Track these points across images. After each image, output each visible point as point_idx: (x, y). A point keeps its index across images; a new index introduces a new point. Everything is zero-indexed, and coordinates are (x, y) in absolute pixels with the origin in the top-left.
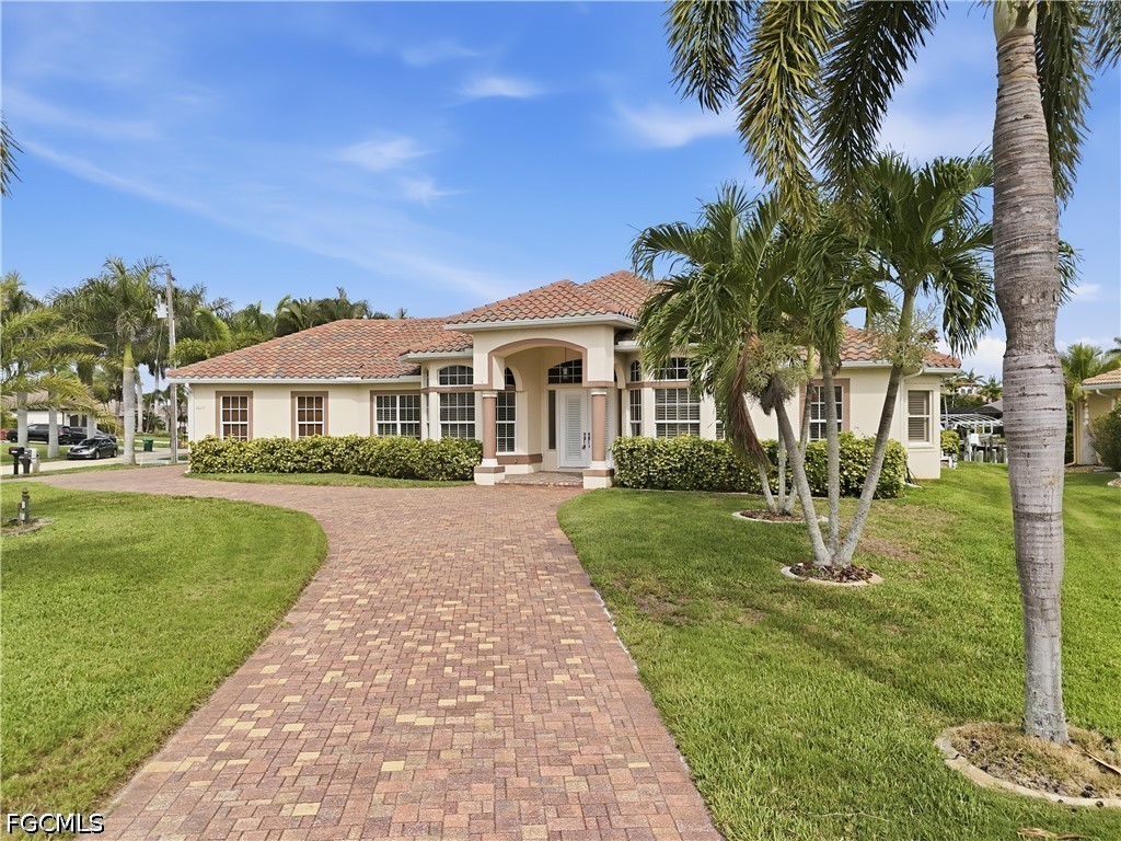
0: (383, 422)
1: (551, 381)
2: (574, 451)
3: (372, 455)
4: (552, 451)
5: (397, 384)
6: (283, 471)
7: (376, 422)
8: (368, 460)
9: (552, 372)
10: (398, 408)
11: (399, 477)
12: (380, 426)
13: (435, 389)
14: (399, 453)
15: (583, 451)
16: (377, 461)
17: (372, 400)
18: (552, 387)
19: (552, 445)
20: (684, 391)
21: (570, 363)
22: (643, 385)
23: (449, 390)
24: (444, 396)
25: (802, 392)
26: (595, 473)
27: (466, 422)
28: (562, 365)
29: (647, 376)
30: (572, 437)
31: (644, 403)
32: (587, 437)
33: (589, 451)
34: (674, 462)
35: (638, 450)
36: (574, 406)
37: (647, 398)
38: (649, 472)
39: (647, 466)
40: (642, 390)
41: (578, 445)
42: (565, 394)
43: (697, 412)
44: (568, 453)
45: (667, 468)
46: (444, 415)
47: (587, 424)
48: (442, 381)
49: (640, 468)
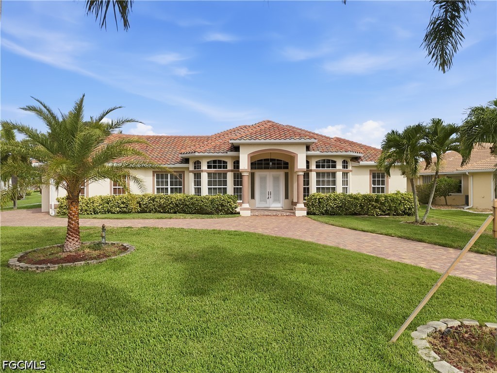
0: (160, 187)
1: (252, 168)
2: (263, 199)
3: (171, 204)
4: (253, 200)
6: (114, 213)
7: (156, 187)
9: (252, 164)
10: (169, 180)
11: (194, 213)
12: (158, 189)
13: (205, 171)
14: (197, 202)
15: (268, 200)
16: (176, 206)
17: (154, 176)
18: (253, 171)
19: (253, 197)
20: (328, 174)
21: (261, 160)
22: (311, 171)
23: (213, 172)
24: (209, 174)
25: (370, 174)
26: (301, 209)
27: (222, 187)
28: (258, 161)
29: (313, 166)
30: (262, 193)
31: (311, 178)
32: (270, 193)
33: (271, 200)
34: (338, 203)
35: (322, 199)
36: (263, 179)
37: (313, 177)
38: (327, 208)
39: (326, 205)
40: (310, 173)
41: (265, 197)
42: (258, 174)
43: (334, 183)
44: (261, 201)
45: (335, 206)
46: (210, 183)
47: (270, 187)
48: (209, 167)
49: (323, 207)
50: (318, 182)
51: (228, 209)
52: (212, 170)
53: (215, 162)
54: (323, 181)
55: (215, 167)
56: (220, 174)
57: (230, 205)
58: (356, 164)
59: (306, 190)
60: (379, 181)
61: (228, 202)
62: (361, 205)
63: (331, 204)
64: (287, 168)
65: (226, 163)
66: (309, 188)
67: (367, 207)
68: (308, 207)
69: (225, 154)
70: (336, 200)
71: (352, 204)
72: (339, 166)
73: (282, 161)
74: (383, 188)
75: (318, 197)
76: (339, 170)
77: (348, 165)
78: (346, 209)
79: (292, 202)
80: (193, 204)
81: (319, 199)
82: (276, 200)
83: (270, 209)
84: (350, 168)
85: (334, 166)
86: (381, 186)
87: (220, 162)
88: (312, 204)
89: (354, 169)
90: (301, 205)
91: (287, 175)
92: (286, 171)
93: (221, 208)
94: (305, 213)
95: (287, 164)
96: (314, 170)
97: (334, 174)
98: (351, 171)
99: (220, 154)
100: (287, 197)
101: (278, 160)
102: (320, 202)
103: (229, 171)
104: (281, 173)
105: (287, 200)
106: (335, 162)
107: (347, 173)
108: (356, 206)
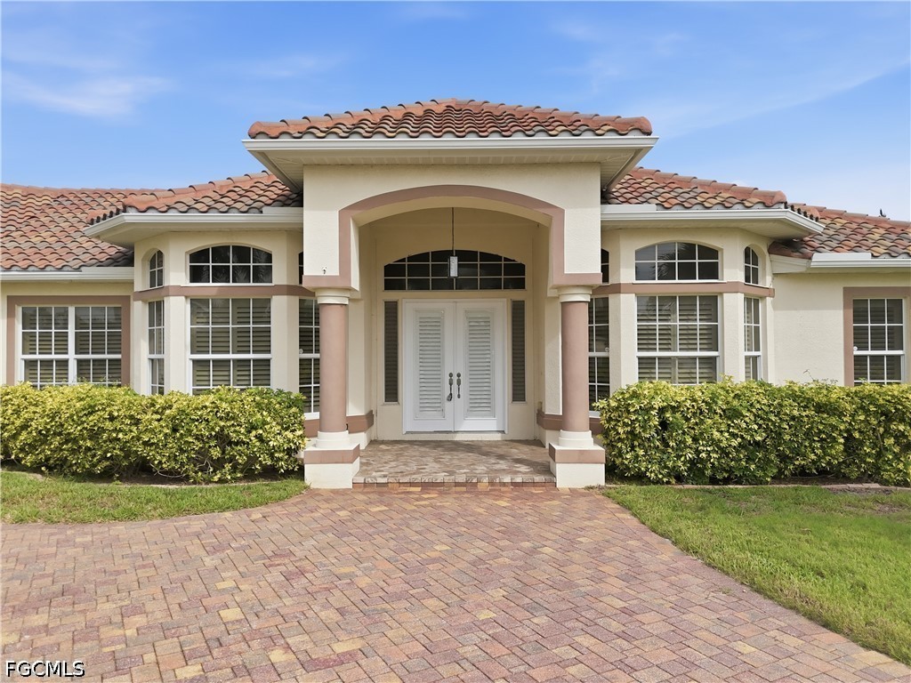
0: (38, 357)
1: (389, 286)
2: (429, 402)
3: (25, 427)
4: (392, 407)
5: (71, 283)
7: (20, 358)
8: (15, 437)
9: (389, 270)
10: (71, 331)
11: (106, 476)
12: (30, 365)
13: (179, 291)
14: (108, 425)
15: (448, 405)
16: (43, 437)
17: (11, 314)
18: (393, 295)
19: (392, 393)
20: (688, 301)
21: (424, 257)
22: (617, 289)
23: (213, 293)
24: (197, 305)
25: (845, 307)
26: (582, 457)
27: (251, 356)
28: (411, 258)
29: (625, 273)
30: (428, 380)
31: (618, 320)
32: (455, 378)
33: (460, 404)
34: (748, 430)
35: (674, 409)
36: (431, 329)
37: (625, 313)
38: (698, 452)
39: (695, 440)
40: (612, 299)
41: (439, 393)
42: (414, 306)
43: (712, 338)
44: (422, 409)
45: (735, 443)
46: (198, 342)
47: (455, 359)
48: (196, 275)
49: (681, 445)
50: (645, 338)
51: (253, 459)
52: (210, 287)
53: (220, 253)
54: (667, 333)
55: (220, 275)
56: (241, 304)
57: (259, 438)
58: (792, 264)
59: (600, 371)
60: (878, 332)
61: (253, 427)
62: (849, 438)
63: (716, 435)
64: (520, 284)
65: (269, 257)
66: (607, 359)
67: (874, 446)
68: (610, 446)
69: (252, 218)
70: (738, 414)
71: (808, 434)
72: (732, 270)
73: (499, 258)
74: (894, 361)
75: (657, 403)
76: (733, 288)
77: (760, 267)
78: (783, 458)
79: (540, 414)
80: (94, 434)
81: (662, 410)
82: (481, 404)
83: (459, 437)
84: (767, 281)
85: (711, 271)
86: (887, 352)
87: (242, 253)
88: (632, 432)
89: (782, 288)
90: (580, 440)
91: (518, 311)
92: (517, 295)
93: (216, 453)
94: (596, 474)
95: (520, 269)
96: (630, 288)
97: (710, 305)
98: (771, 292)
99: (234, 217)
100: (518, 393)
101: (485, 256)
102: (664, 425)
103: (281, 290)
104: (496, 305)
105: (519, 406)
106: (712, 253)
107: (757, 301)
108: (827, 442)
